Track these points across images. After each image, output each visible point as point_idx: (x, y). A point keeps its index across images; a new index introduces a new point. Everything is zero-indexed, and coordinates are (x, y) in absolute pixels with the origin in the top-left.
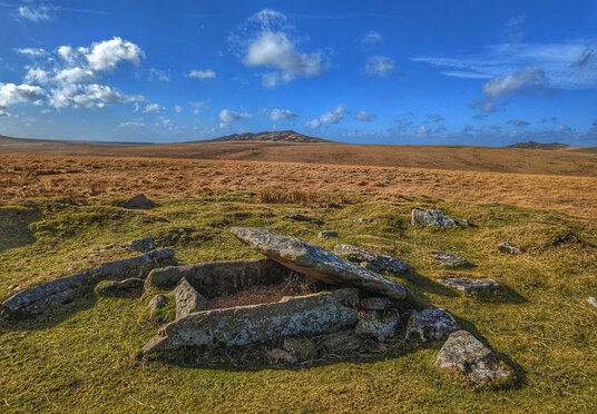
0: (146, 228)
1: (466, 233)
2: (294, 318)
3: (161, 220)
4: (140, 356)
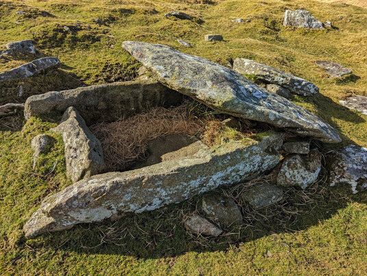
0: (28, 23)
3: (44, 14)
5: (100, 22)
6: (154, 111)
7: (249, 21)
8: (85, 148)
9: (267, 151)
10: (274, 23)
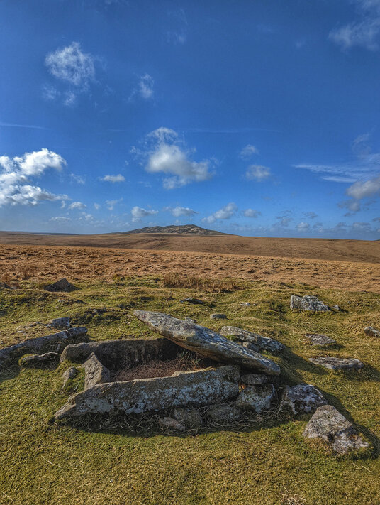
0: (65, 308)
1: (337, 317)
2: (183, 391)
3: (79, 301)
4: (52, 421)
5: (122, 307)
6: (153, 362)
7: (256, 305)
8: (100, 371)
9: (226, 378)
10: (281, 306)
